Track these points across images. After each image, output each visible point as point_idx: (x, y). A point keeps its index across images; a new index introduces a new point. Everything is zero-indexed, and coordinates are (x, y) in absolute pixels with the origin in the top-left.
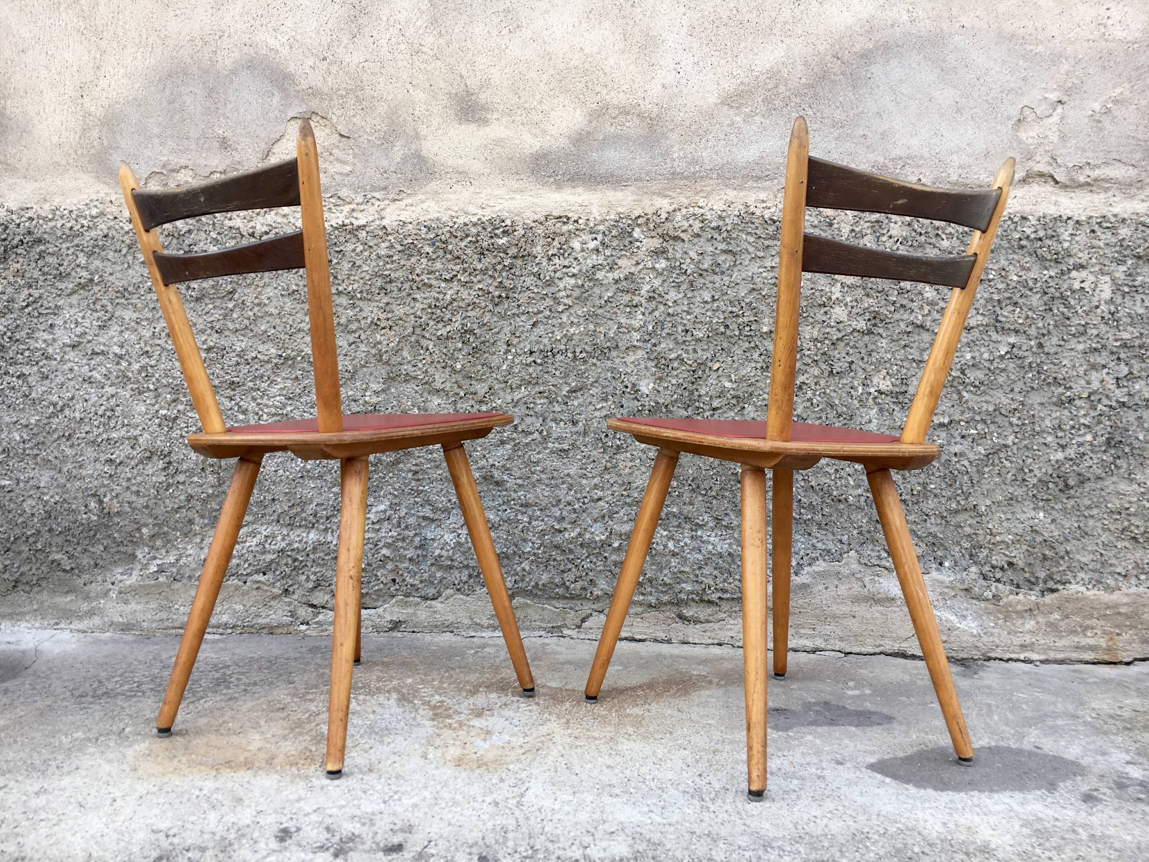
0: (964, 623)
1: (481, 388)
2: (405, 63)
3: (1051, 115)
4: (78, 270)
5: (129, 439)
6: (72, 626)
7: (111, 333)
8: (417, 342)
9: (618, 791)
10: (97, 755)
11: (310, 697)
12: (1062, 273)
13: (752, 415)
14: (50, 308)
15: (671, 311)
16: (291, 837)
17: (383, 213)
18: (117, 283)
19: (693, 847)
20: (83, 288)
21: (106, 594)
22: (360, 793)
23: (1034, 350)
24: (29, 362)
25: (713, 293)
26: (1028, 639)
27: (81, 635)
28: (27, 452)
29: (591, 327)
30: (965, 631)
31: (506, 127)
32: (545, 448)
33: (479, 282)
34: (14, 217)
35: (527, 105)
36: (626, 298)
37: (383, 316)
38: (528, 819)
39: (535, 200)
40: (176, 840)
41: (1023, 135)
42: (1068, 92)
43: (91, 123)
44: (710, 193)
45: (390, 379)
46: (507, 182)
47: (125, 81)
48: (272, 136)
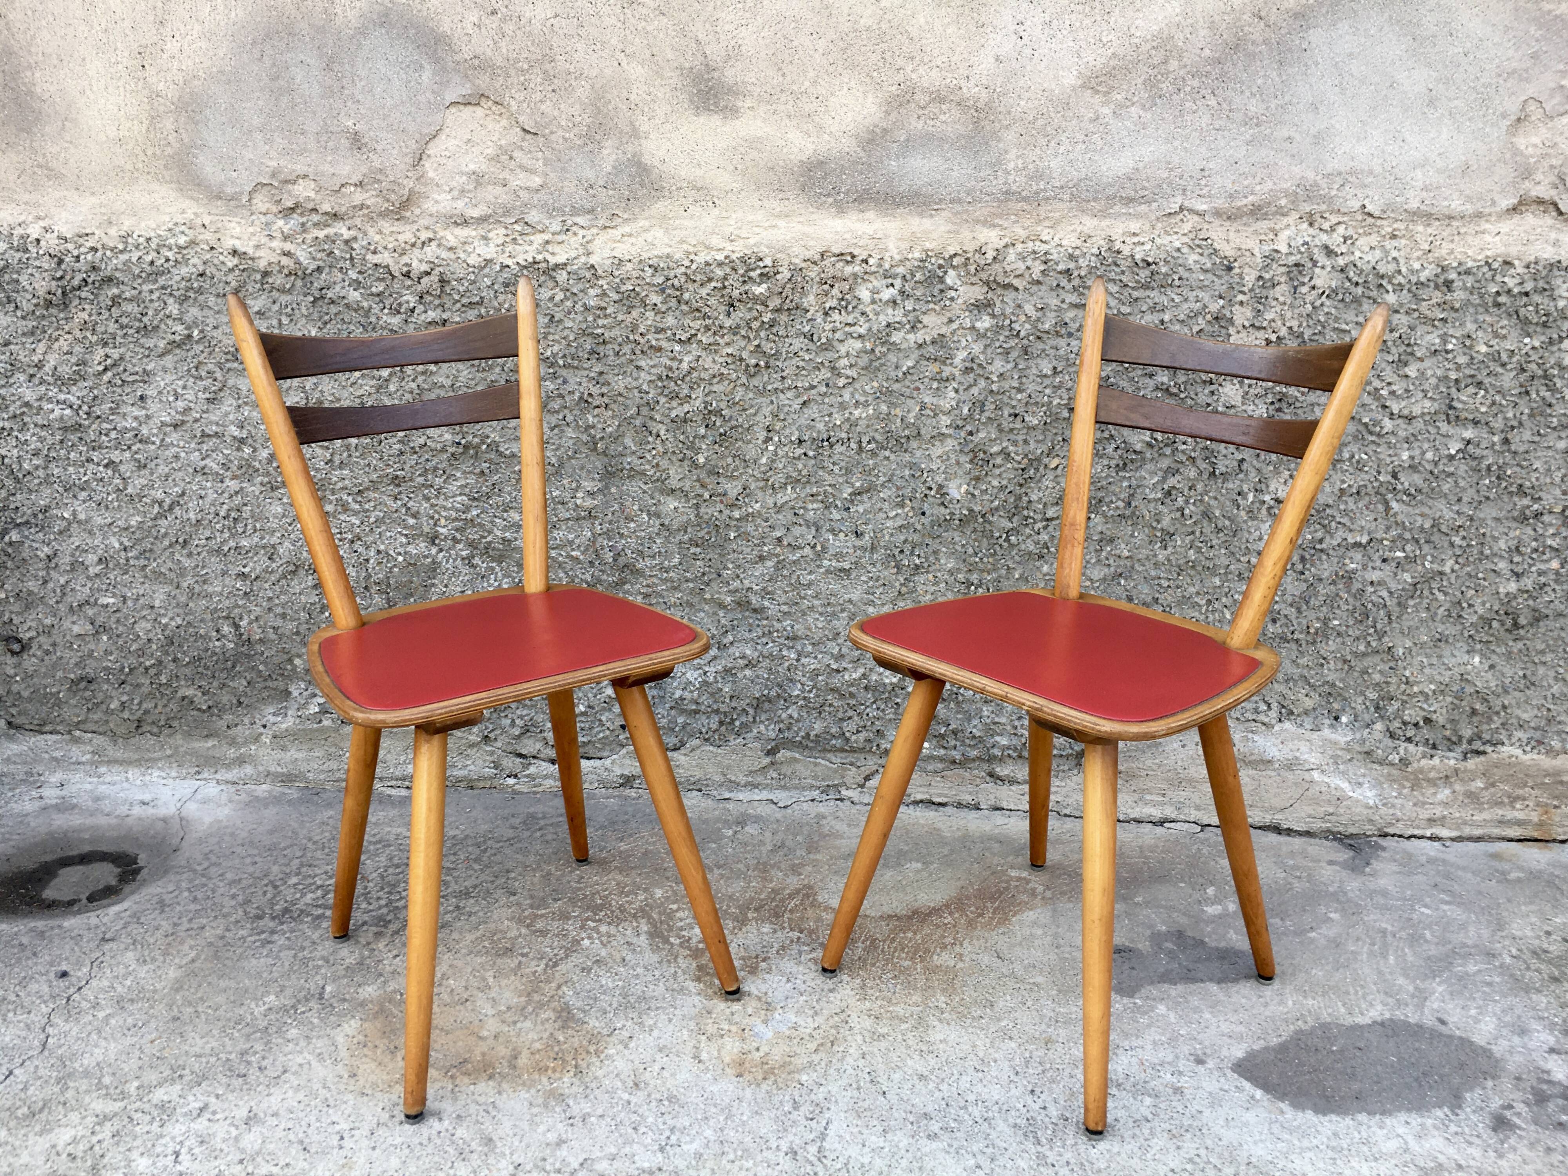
0: (1359, 791)
1: (733, 489)
2: (613, 20)
3: (1565, 113)
4: (170, 322)
5: (264, 547)
6: (218, 776)
7: (225, 408)
8: (644, 425)
9: (936, 1128)
11: (540, 925)
12: (1551, 342)
13: (1100, 529)
14: (137, 373)
15: (994, 387)
17: (590, 247)
18: (225, 341)
20: (179, 346)
21: (257, 739)
23: (1497, 448)
24: (118, 445)
25: (1055, 363)
26: (1439, 811)
27: (232, 789)
28: (132, 562)
30: (1358, 801)
31: (764, 120)
32: (819, 567)
33: (728, 344)
34: (70, 246)
35: (795, 88)
36: (934, 368)
37: (595, 391)
39: (806, 229)
43: (162, 108)
44: (1059, 222)
45: (610, 475)
46: (766, 203)
47: (204, 44)
48: (425, 131)
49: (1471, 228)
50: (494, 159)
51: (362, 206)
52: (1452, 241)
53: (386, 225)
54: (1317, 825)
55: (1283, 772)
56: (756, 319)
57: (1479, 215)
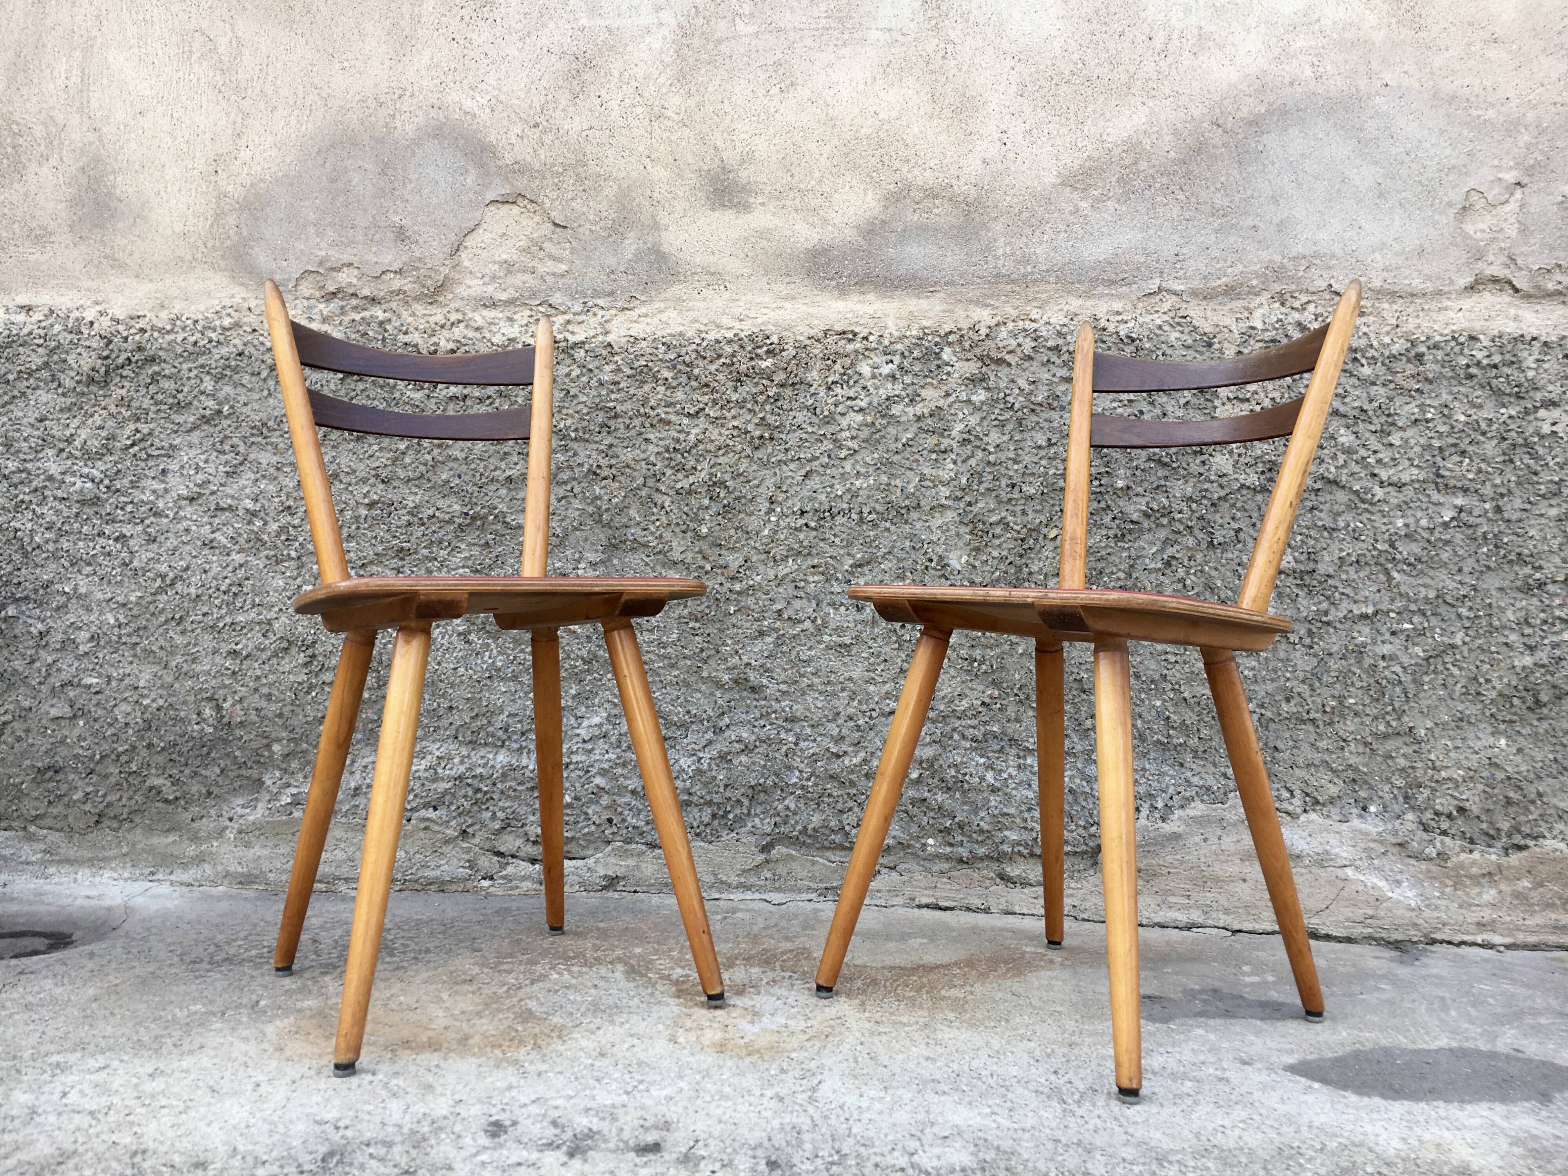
0: (1398, 891)
1: (734, 560)
2: (642, 131)
3: (1507, 202)
4: (203, 398)
5: (260, 623)
6: (173, 877)
7: (242, 482)
8: (649, 497)
9: (946, 1089)
10: (226, 1031)
11: (505, 967)
12: (1527, 412)
14: (163, 448)
15: (992, 458)
16: (506, 1132)
17: (608, 326)
18: (253, 417)
19: (1060, 1158)
20: (208, 422)
21: (221, 833)
22: (591, 1082)
23: (1490, 515)
24: (132, 520)
25: (1049, 435)
26: (1487, 914)
27: (185, 889)
28: (124, 640)
29: (884, 479)
30: (1399, 902)
31: (774, 214)
32: (819, 642)
33: (734, 417)
34: (121, 328)
35: (802, 186)
36: (932, 441)
37: (604, 462)
38: (826, 1117)
39: (811, 310)
40: (349, 1133)
41: (1469, 228)
42: (1530, 171)
43: (227, 207)
44: (1046, 302)
45: (612, 547)
46: (773, 286)
47: (274, 152)
48: (464, 225)
49: (1434, 305)
50: (525, 250)
51: (399, 292)
52: (1418, 317)
53: (419, 308)
54: (1358, 931)
55: (1314, 870)
56: (762, 393)
57: (1440, 293)
